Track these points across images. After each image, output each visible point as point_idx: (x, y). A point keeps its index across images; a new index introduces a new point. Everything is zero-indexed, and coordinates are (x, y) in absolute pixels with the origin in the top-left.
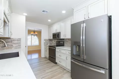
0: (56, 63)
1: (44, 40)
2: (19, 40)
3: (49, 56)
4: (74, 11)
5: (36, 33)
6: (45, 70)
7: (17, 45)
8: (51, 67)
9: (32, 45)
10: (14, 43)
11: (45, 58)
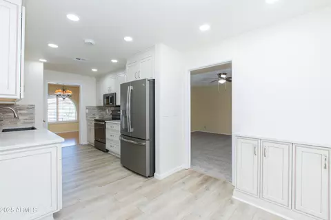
0: (107, 151)
1: (87, 109)
3: (96, 141)
4: (128, 62)
5: (70, 93)
7: (27, 117)
9: (60, 120)
11: (89, 145)
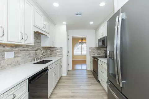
0: (99, 82)
1: (90, 49)
2: (61, 49)
3: (93, 70)
6: (80, 86)
7: (59, 54)
8: (90, 85)
10: (57, 52)
